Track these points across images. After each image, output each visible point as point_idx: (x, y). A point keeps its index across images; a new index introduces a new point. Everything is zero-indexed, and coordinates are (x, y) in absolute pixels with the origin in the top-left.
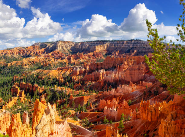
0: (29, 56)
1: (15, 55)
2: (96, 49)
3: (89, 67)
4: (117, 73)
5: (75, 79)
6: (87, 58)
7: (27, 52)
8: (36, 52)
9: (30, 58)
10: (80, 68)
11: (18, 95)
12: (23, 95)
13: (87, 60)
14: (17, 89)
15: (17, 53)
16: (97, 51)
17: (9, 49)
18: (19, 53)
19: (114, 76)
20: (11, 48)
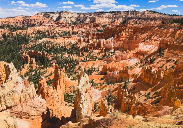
0: (34, 25)
1: (18, 24)
2: (96, 20)
3: (91, 36)
4: (116, 42)
5: (79, 46)
6: (88, 28)
7: (31, 21)
8: (40, 22)
9: (35, 27)
10: (83, 37)
11: (29, 62)
12: (34, 62)
13: (88, 30)
14: (27, 57)
15: (20, 22)
16: (96, 22)
17: (11, 18)
18: (23, 23)
19: (113, 45)
20: (13, 17)
